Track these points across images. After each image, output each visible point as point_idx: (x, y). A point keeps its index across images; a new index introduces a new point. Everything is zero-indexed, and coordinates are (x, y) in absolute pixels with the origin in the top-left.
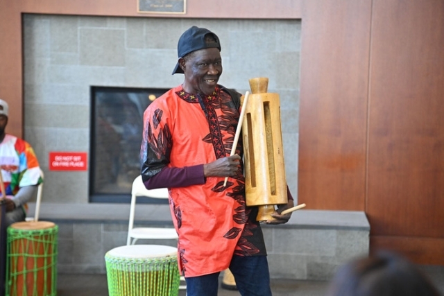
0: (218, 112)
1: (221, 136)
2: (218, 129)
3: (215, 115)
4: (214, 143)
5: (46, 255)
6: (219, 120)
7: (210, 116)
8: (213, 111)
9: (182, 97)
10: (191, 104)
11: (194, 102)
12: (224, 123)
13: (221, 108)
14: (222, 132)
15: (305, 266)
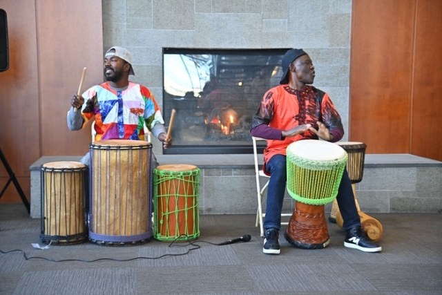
0: (307, 103)
1: (305, 118)
2: (304, 113)
3: (304, 104)
4: (299, 121)
5: (194, 195)
6: (306, 108)
7: (302, 105)
8: (304, 101)
9: (287, 90)
10: (291, 95)
11: (294, 94)
12: (309, 110)
13: (310, 101)
14: (307, 115)
15: (388, 201)
